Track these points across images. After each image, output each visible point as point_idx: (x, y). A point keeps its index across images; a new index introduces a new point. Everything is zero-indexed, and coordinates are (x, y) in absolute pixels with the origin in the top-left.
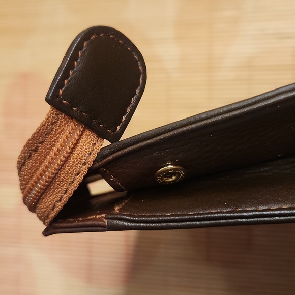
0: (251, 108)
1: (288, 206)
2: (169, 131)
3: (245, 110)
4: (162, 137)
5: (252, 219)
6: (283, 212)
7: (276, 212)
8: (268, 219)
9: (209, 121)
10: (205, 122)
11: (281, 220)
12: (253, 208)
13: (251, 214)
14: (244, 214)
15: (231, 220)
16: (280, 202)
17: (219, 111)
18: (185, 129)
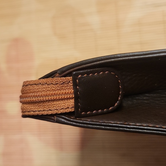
0: (145, 56)
1: (152, 125)
2: (99, 60)
3: (142, 57)
4: (95, 63)
5: (132, 130)
6: (149, 128)
7: (145, 128)
8: (141, 130)
9: (121, 59)
10: (119, 59)
11: (147, 132)
12: (134, 124)
13: (132, 126)
14: (128, 126)
15: (121, 128)
16: (149, 123)
17: (127, 54)
18: (108, 61)
